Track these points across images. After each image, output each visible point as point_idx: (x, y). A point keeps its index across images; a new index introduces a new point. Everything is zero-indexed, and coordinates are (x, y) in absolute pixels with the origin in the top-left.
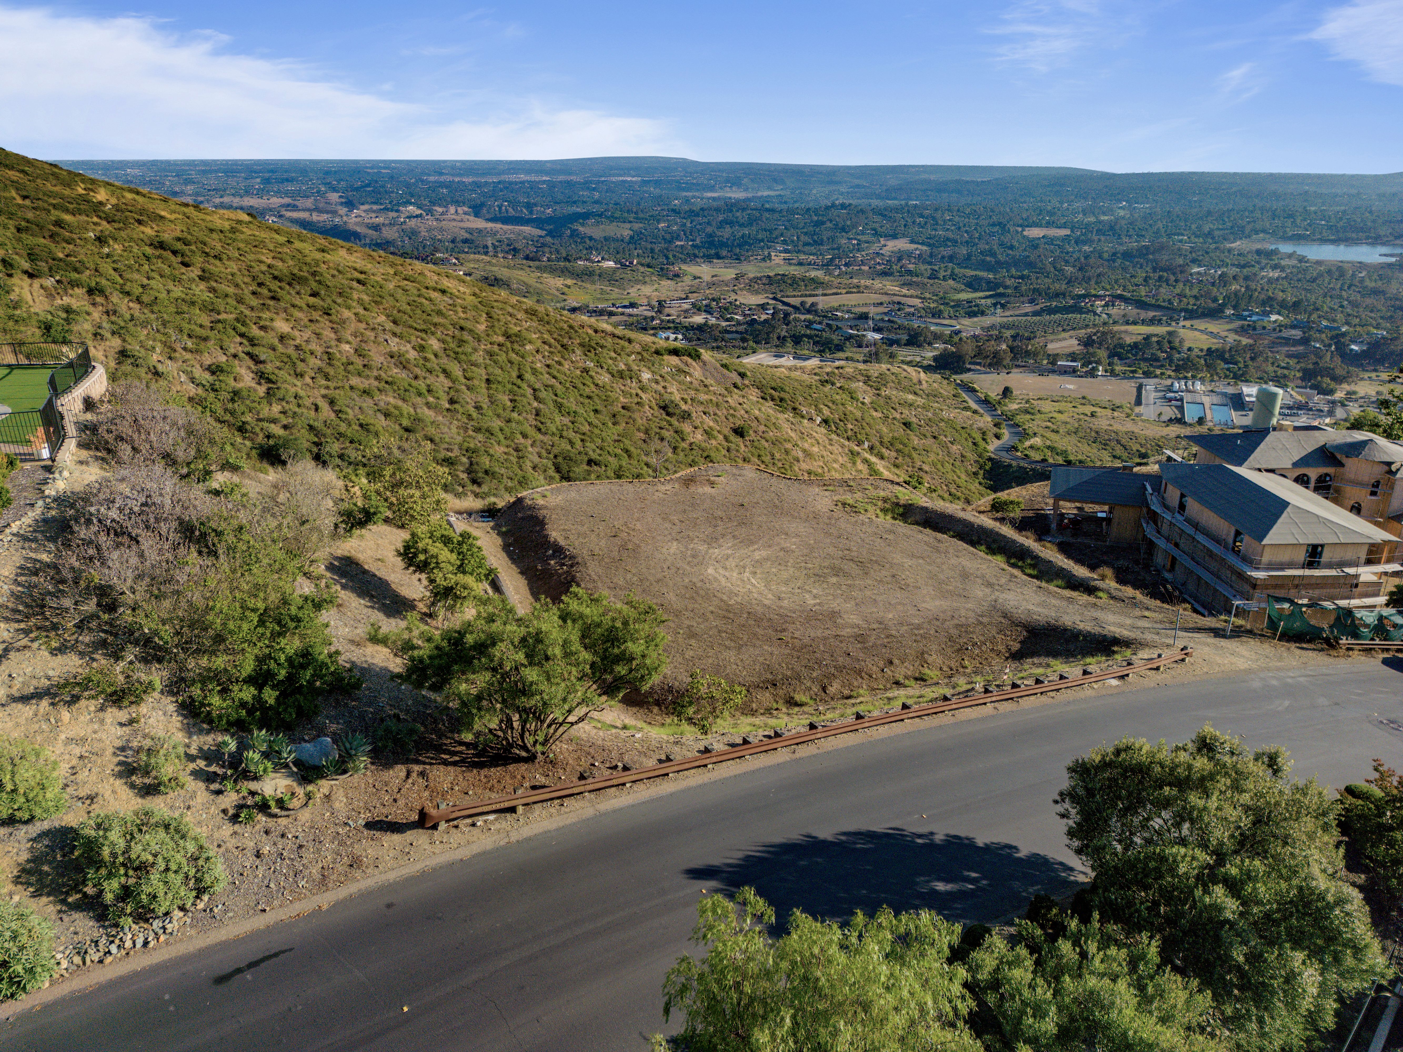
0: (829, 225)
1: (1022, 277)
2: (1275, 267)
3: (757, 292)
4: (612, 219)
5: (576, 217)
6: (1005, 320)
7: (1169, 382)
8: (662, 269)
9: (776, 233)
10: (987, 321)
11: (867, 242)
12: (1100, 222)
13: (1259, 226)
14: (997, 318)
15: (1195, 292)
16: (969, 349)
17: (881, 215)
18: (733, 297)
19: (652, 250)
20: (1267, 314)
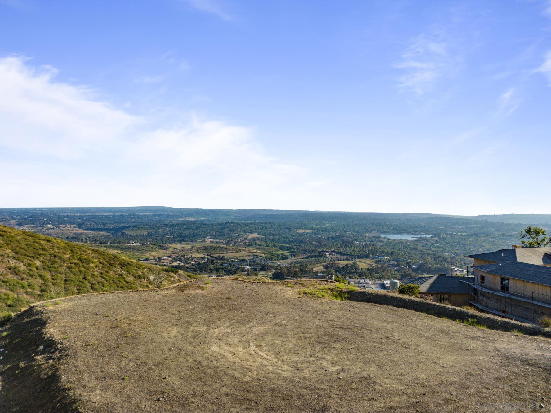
0: (227, 229)
1: (299, 246)
2: (381, 242)
3: (200, 253)
4: (140, 228)
5: (124, 228)
6: (296, 260)
7: (358, 280)
8: (160, 246)
9: (207, 232)
10: (289, 261)
11: (242, 235)
12: (322, 228)
13: (372, 228)
14: (293, 259)
15: (358, 249)
16: (285, 271)
17: (246, 225)
18: (190, 255)
19: (156, 239)
20: (384, 256)
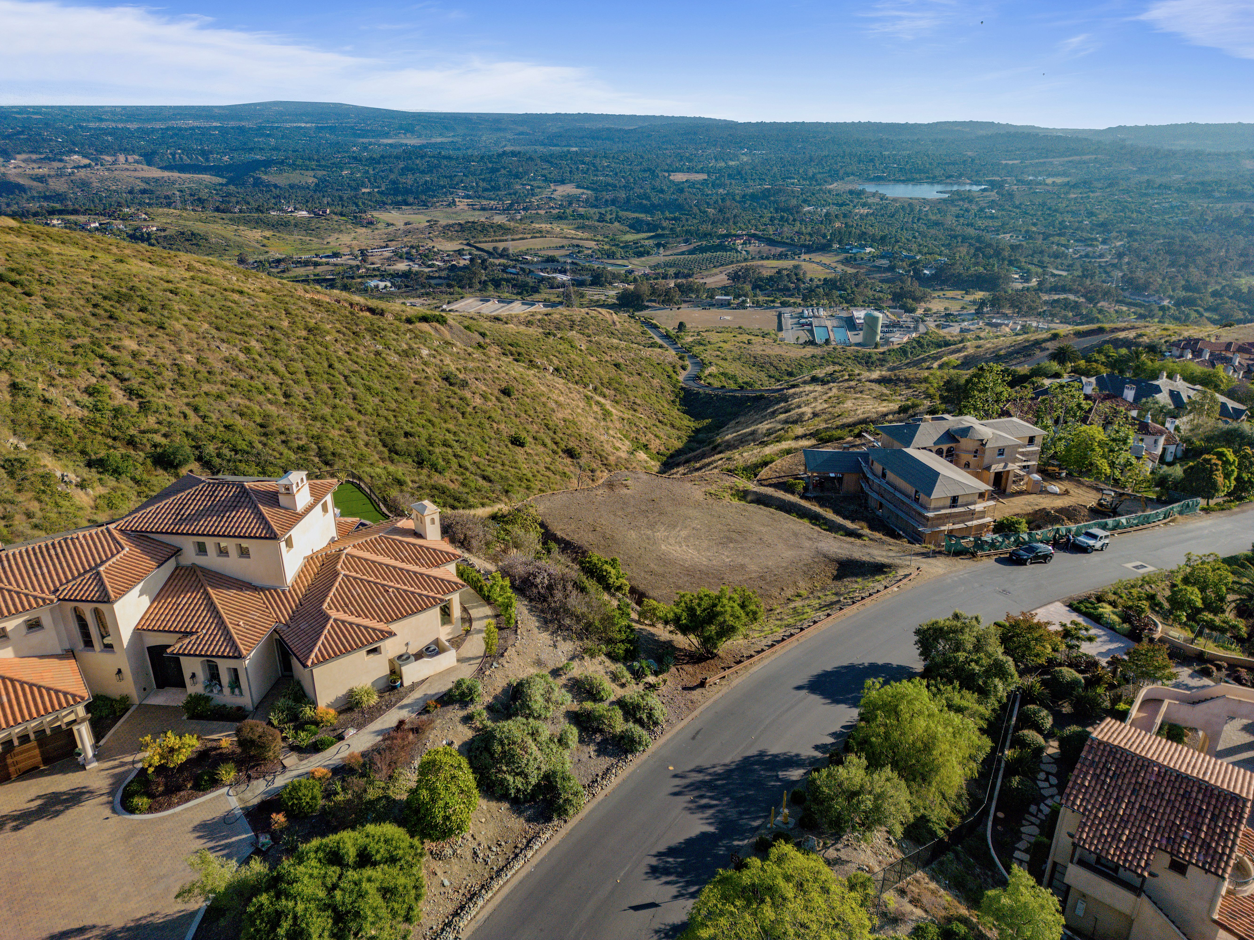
0: (503, 171)
1: (675, 219)
2: (864, 205)
3: (451, 239)
4: (294, 167)
5: (255, 165)
6: (667, 258)
7: (800, 309)
8: (355, 217)
9: (457, 179)
10: (653, 260)
11: (539, 187)
12: (729, 167)
13: (849, 169)
14: (661, 257)
15: (809, 229)
16: (643, 287)
17: (548, 161)
18: (430, 244)
19: (341, 198)
20: (863, 247)
